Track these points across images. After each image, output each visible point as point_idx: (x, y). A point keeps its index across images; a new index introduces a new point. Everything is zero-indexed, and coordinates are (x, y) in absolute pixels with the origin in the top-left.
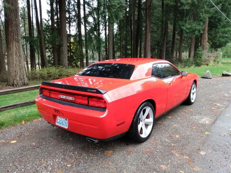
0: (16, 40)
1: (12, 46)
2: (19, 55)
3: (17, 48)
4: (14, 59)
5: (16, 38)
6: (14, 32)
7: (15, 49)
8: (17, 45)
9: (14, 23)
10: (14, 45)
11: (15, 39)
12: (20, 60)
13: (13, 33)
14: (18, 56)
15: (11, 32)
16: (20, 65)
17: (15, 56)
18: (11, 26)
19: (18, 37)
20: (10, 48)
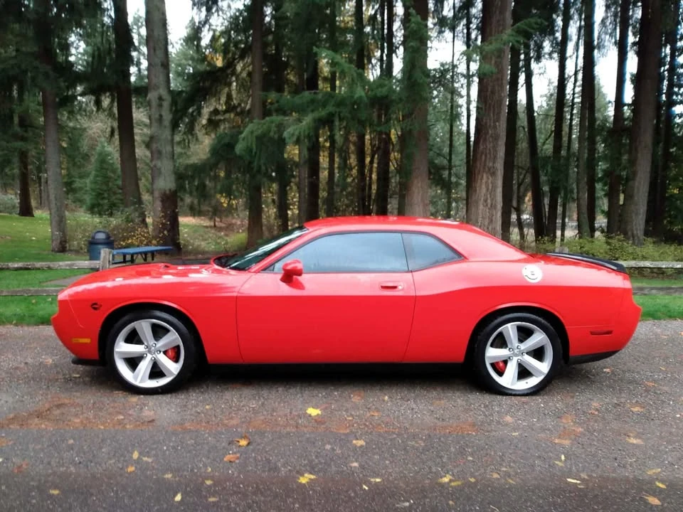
0: (489, 170)
1: (478, 185)
2: (492, 204)
3: (490, 188)
4: (480, 211)
5: (491, 164)
6: (488, 151)
7: (484, 190)
8: (490, 181)
9: (490, 132)
10: (484, 181)
11: (487, 169)
12: (493, 215)
13: (486, 156)
14: (489, 206)
15: (482, 153)
16: (490, 228)
17: (481, 207)
18: (485, 139)
19: (494, 163)
20: (475, 187)
